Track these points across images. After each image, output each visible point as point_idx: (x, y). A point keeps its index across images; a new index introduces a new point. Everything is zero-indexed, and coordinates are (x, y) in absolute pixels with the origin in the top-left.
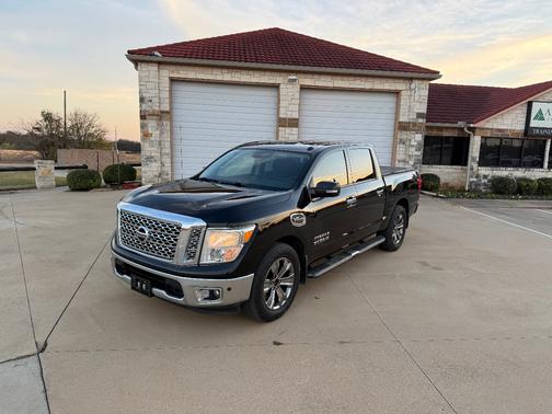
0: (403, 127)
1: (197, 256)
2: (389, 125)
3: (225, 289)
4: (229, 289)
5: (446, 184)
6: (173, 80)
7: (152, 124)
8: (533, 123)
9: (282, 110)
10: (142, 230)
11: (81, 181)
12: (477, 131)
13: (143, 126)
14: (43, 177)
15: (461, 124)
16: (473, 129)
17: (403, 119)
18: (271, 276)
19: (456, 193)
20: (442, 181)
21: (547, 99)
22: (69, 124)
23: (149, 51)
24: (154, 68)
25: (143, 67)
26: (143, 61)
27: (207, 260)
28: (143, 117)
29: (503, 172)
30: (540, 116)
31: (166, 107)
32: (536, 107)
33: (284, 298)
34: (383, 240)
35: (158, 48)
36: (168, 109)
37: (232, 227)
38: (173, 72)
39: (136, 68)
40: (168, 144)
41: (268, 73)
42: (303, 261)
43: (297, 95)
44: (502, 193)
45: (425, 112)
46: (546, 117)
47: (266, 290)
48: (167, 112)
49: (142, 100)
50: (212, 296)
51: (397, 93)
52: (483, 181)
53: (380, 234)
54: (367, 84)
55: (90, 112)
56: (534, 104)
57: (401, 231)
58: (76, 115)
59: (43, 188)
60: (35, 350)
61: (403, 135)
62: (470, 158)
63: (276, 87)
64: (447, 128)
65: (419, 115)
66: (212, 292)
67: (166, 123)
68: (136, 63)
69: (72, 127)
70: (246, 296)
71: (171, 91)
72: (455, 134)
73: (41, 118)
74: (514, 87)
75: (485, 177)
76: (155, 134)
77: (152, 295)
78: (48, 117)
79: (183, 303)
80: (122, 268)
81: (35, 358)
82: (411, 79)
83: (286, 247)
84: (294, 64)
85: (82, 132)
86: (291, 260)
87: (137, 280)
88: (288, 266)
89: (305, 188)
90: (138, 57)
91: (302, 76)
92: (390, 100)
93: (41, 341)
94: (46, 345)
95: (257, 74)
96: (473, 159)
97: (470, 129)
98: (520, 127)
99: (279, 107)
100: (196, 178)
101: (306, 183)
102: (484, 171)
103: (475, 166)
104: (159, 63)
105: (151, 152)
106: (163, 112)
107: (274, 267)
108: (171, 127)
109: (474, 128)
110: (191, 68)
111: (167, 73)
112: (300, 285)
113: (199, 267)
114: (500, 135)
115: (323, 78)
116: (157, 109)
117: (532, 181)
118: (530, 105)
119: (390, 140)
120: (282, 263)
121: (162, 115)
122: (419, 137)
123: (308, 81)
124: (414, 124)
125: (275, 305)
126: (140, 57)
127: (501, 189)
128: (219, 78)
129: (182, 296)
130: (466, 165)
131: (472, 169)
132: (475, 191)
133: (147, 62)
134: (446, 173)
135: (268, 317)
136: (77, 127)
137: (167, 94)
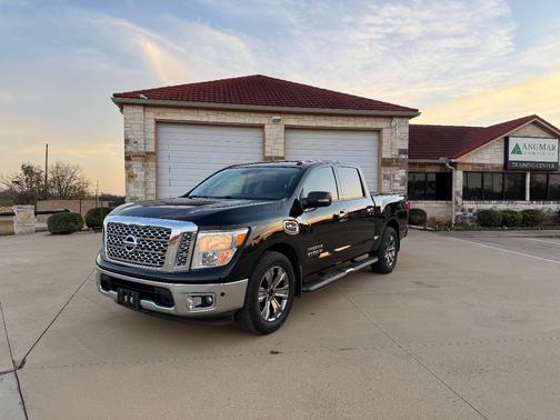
0: (386, 163)
1: (188, 262)
2: (372, 162)
3: (219, 294)
4: (223, 294)
5: (433, 219)
6: (158, 122)
7: (137, 165)
8: (512, 157)
9: (267, 149)
10: (130, 239)
11: (63, 225)
12: (459, 166)
13: (127, 167)
14: (22, 223)
15: (442, 160)
16: (454, 165)
17: (385, 155)
18: (265, 285)
19: (443, 227)
20: (428, 216)
21: (522, 134)
22: (50, 176)
23: (135, 95)
24: (140, 110)
25: (128, 109)
26: (128, 104)
27: (198, 265)
28: (128, 158)
29: (487, 206)
30: (517, 150)
31: (151, 148)
32: (513, 142)
33: (279, 310)
34: (376, 260)
35: (144, 92)
36: (153, 150)
37: (225, 230)
38: (159, 114)
39: (122, 111)
40: (153, 185)
41: (252, 115)
42: (297, 273)
43: (282, 134)
44: (488, 226)
45: (406, 147)
46: (523, 151)
47: (261, 298)
48: (152, 153)
49: (127, 141)
50: (205, 303)
51: (378, 131)
52: (469, 214)
53: (372, 254)
54: (350, 123)
55: (73, 164)
56: (511, 139)
57: (394, 253)
58: (58, 167)
59: (21, 234)
60: (12, 368)
61: (388, 171)
62: (454, 194)
63: (261, 127)
64: (429, 164)
65: (402, 152)
66: (204, 298)
67: (151, 164)
68: (121, 106)
69: (54, 181)
70: (240, 304)
71: (156, 133)
72: (438, 170)
73: (22, 172)
74: (485, 126)
75: (470, 210)
76: (140, 175)
77: (140, 308)
78: (28, 170)
79: (174, 313)
80: (107, 283)
81: (12, 374)
82: (391, 117)
83: (279, 255)
84: (278, 105)
85: (64, 185)
86: (286, 269)
87: (125, 294)
88: (283, 276)
89: (296, 200)
90: (124, 100)
91: (287, 116)
92: (371, 139)
93: (18, 359)
94: (24, 362)
95: (242, 115)
96: (457, 193)
97: (451, 164)
98: (500, 161)
99: (264, 147)
100: (186, 196)
101: (297, 196)
102: (469, 205)
103: (460, 200)
104: (145, 106)
105: (135, 193)
106: (148, 153)
107: (268, 275)
108: (157, 167)
109: (455, 163)
110: (178, 111)
111: (152, 115)
112: (295, 299)
113: (191, 272)
114: (481, 169)
115: (306, 118)
116: (142, 150)
117: (516, 213)
118: (506, 140)
119: (375, 175)
120: (276, 271)
121: (146, 156)
122: (402, 173)
123: (292, 121)
124: (397, 160)
125: (270, 317)
126: (127, 100)
127: (487, 221)
128: (205, 119)
129: (172, 306)
130: (450, 199)
131: (457, 203)
132: (462, 224)
133: (133, 104)
134: (432, 208)
135: (263, 330)
136: (58, 180)
137: (152, 136)
